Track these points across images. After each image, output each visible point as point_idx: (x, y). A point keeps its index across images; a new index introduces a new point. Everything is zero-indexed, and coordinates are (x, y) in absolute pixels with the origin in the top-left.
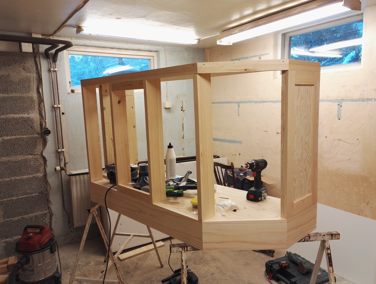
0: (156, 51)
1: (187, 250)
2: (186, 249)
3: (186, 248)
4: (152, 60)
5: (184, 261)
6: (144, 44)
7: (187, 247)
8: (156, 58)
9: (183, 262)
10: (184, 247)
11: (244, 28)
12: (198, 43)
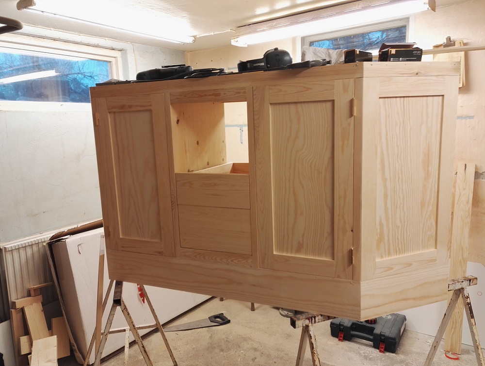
0: (120, 50)
1: (315, 322)
2: (313, 320)
3: (313, 318)
4: (114, 63)
5: (313, 337)
6: (105, 37)
7: (315, 317)
8: (120, 60)
9: (311, 338)
10: (312, 318)
11: (274, 24)
12: (194, 41)
